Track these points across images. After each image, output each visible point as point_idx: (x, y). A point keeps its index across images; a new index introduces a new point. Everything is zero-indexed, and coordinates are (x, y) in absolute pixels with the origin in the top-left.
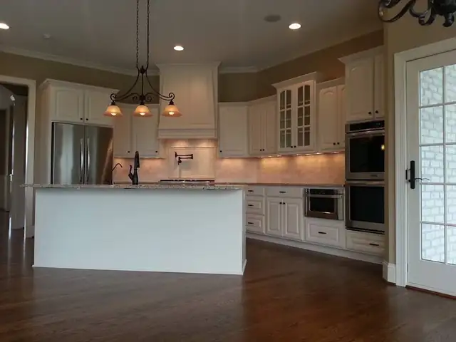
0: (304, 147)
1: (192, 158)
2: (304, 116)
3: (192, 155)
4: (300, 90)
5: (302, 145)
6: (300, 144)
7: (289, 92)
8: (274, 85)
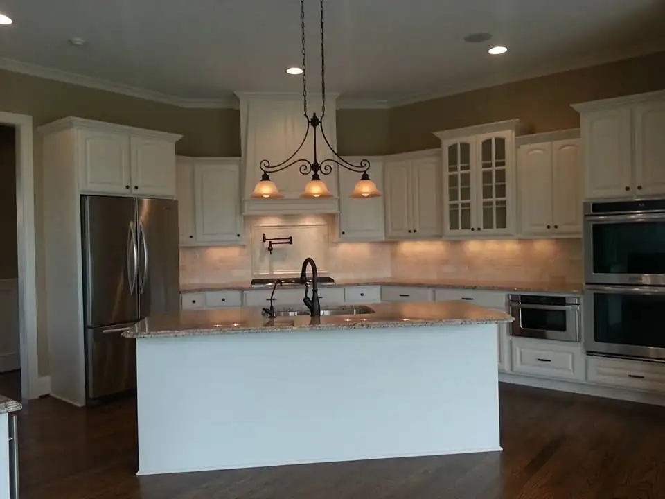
0: (495, 230)
1: (291, 243)
2: (496, 184)
3: (290, 238)
4: (487, 144)
5: (491, 227)
6: (487, 224)
7: (466, 147)
8: (437, 134)
